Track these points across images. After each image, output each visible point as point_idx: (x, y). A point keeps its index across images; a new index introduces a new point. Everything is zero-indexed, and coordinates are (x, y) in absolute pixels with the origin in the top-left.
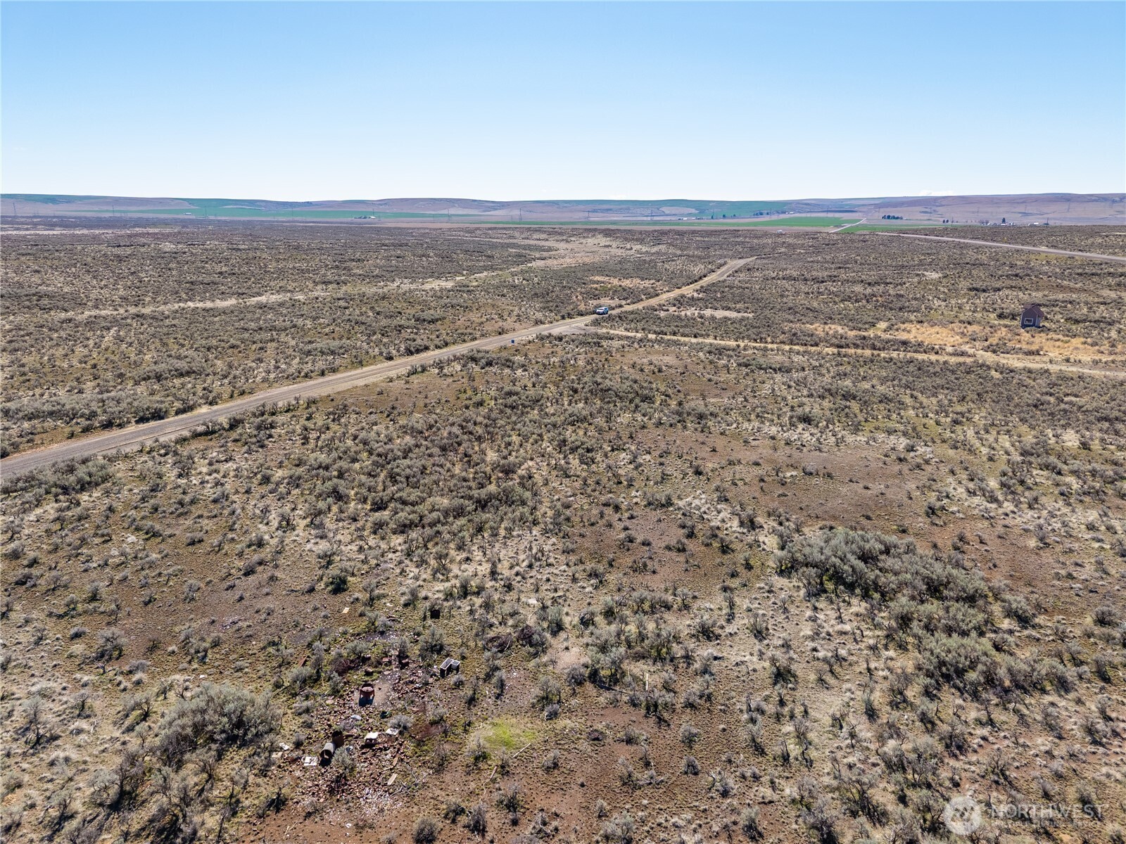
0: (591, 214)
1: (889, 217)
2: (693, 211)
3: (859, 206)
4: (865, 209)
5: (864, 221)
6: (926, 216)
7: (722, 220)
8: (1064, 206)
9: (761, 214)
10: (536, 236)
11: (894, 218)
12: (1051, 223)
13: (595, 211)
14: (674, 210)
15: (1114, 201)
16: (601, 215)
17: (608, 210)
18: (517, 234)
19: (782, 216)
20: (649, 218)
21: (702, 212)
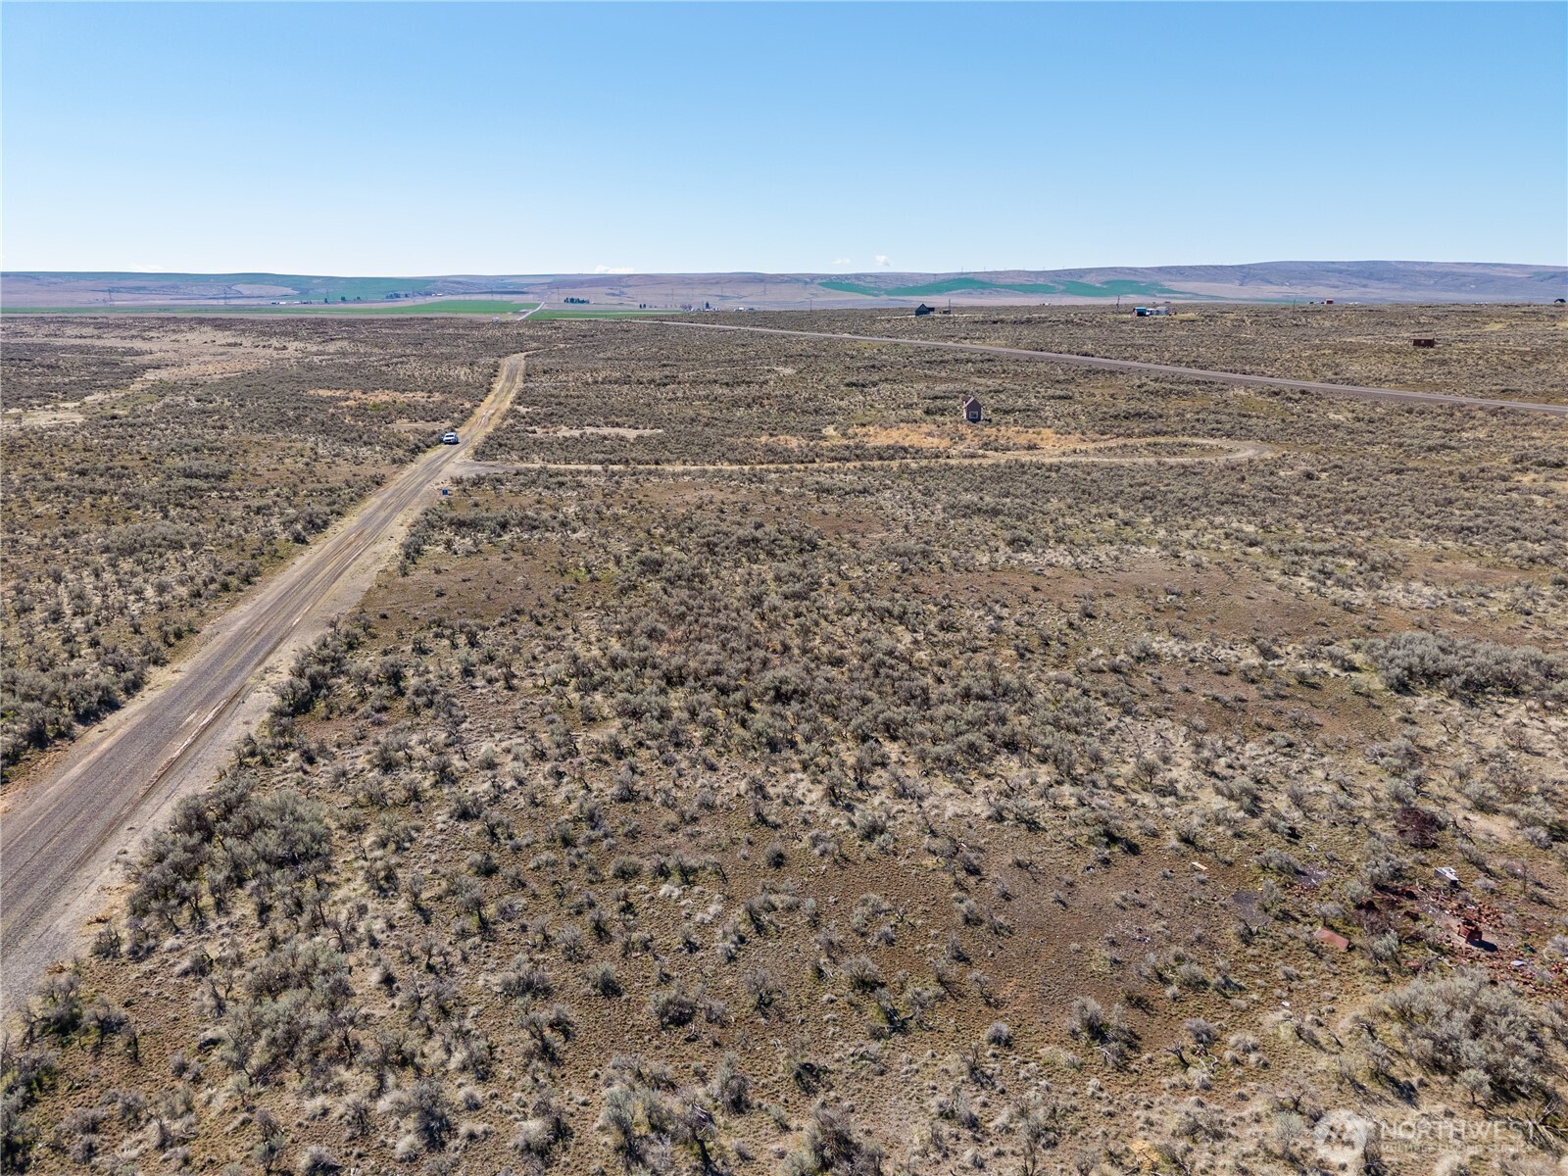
0: (114, 295)
1: (572, 300)
2: (289, 291)
3: (528, 285)
4: (537, 290)
5: (543, 306)
6: (615, 300)
7: (342, 305)
8: (758, 289)
9: (398, 296)
10: (69, 331)
11: (579, 301)
12: (756, 307)
13: (118, 290)
14: (256, 289)
15: (806, 283)
16: (130, 296)
17: (138, 289)
18: (27, 329)
19: (429, 300)
20: (222, 302)
21: (304, 292)
